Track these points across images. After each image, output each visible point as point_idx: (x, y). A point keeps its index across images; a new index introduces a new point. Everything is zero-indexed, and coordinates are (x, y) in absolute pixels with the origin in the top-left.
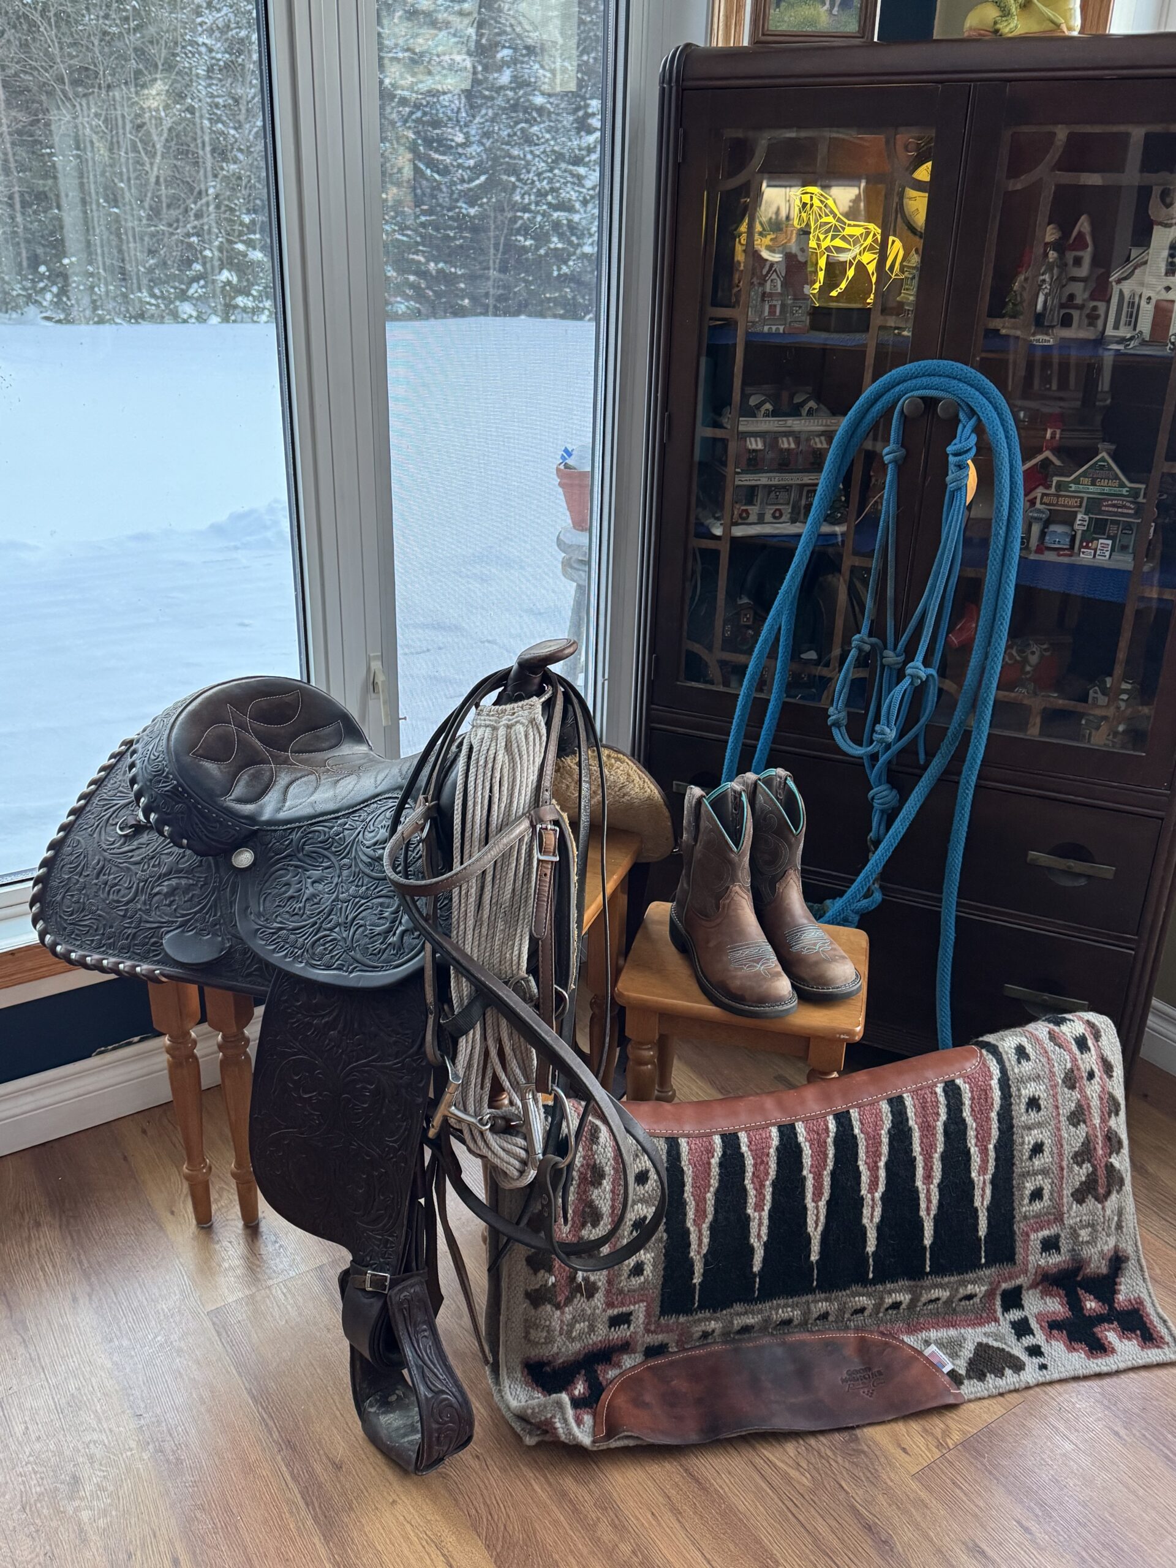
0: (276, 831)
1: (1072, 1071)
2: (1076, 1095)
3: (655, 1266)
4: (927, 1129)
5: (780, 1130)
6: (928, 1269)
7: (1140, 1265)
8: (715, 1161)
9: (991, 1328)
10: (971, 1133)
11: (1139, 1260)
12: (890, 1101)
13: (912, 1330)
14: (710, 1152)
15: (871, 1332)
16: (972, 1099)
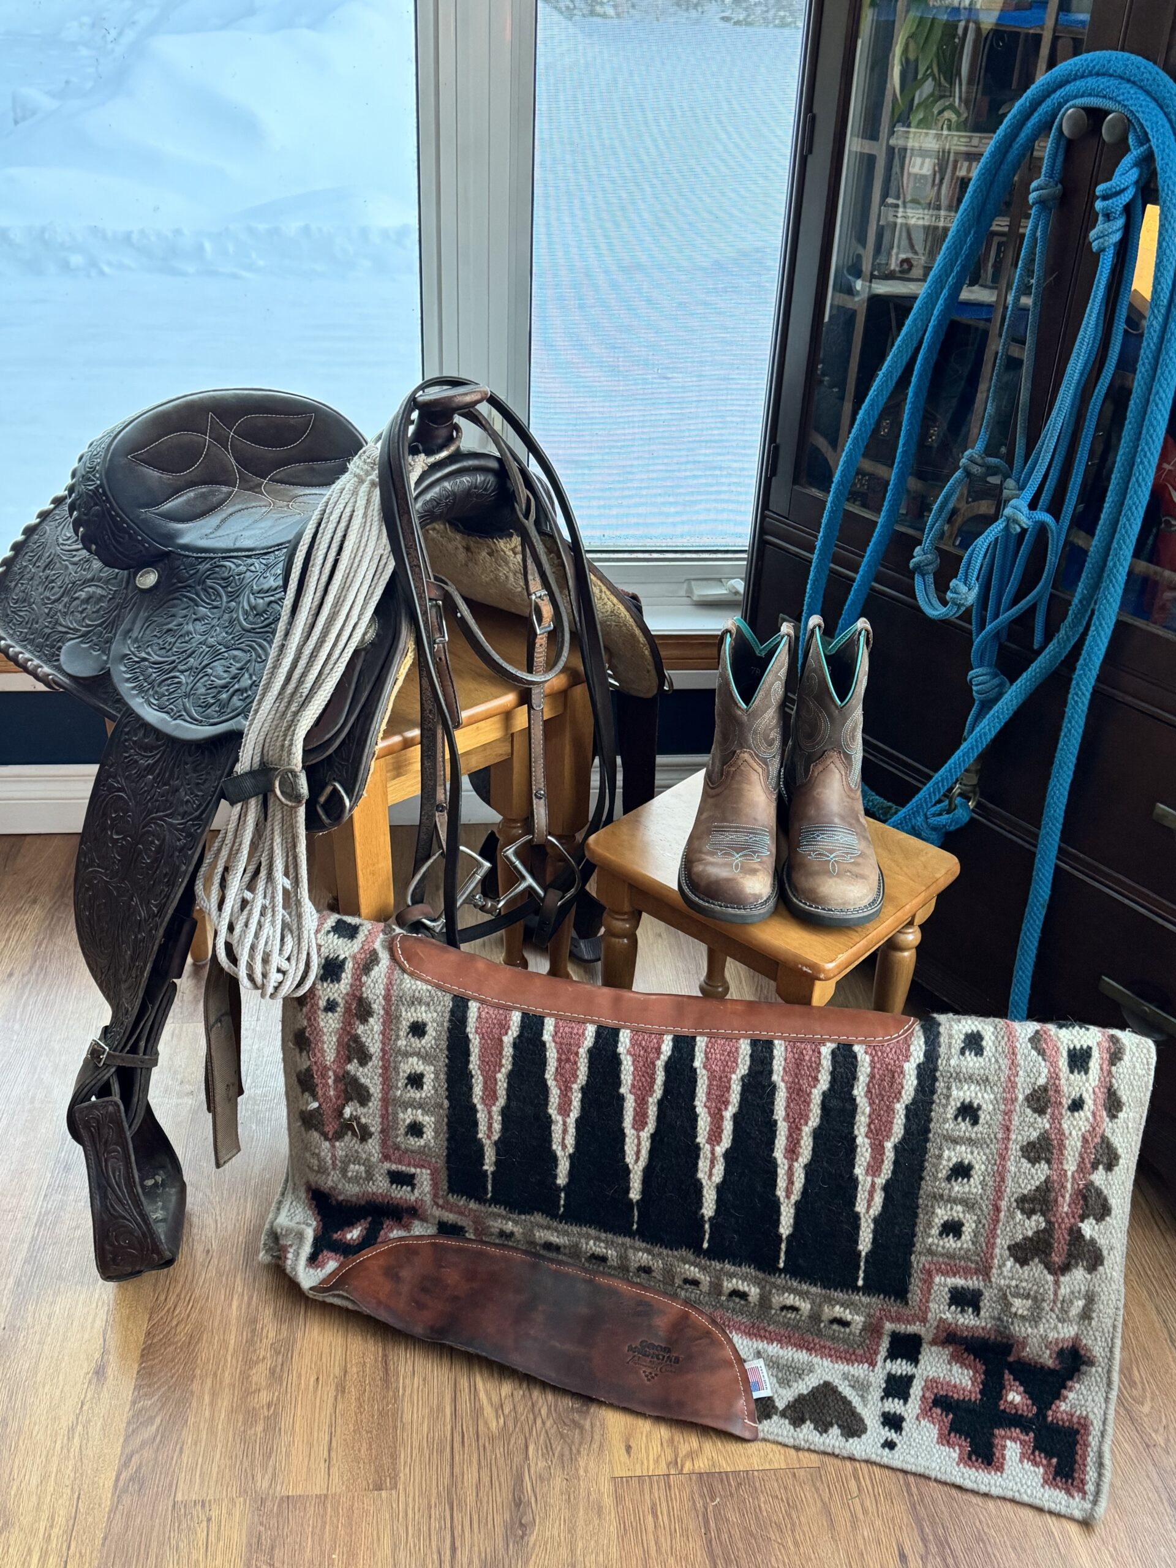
0: (188, 557)
1: (1045, 1089)
2: (1044, 1123)
3: (436, 1131)
4: (798, 1095)
6: (782, 1265)
7: (1109, 1378)
8: (508, 1040)
9: (859, 1370)
10: (862, 1121)
11: (1109, 1372)
12: (754, 1043)
14: (504, 1027)
16: (872, 1076)
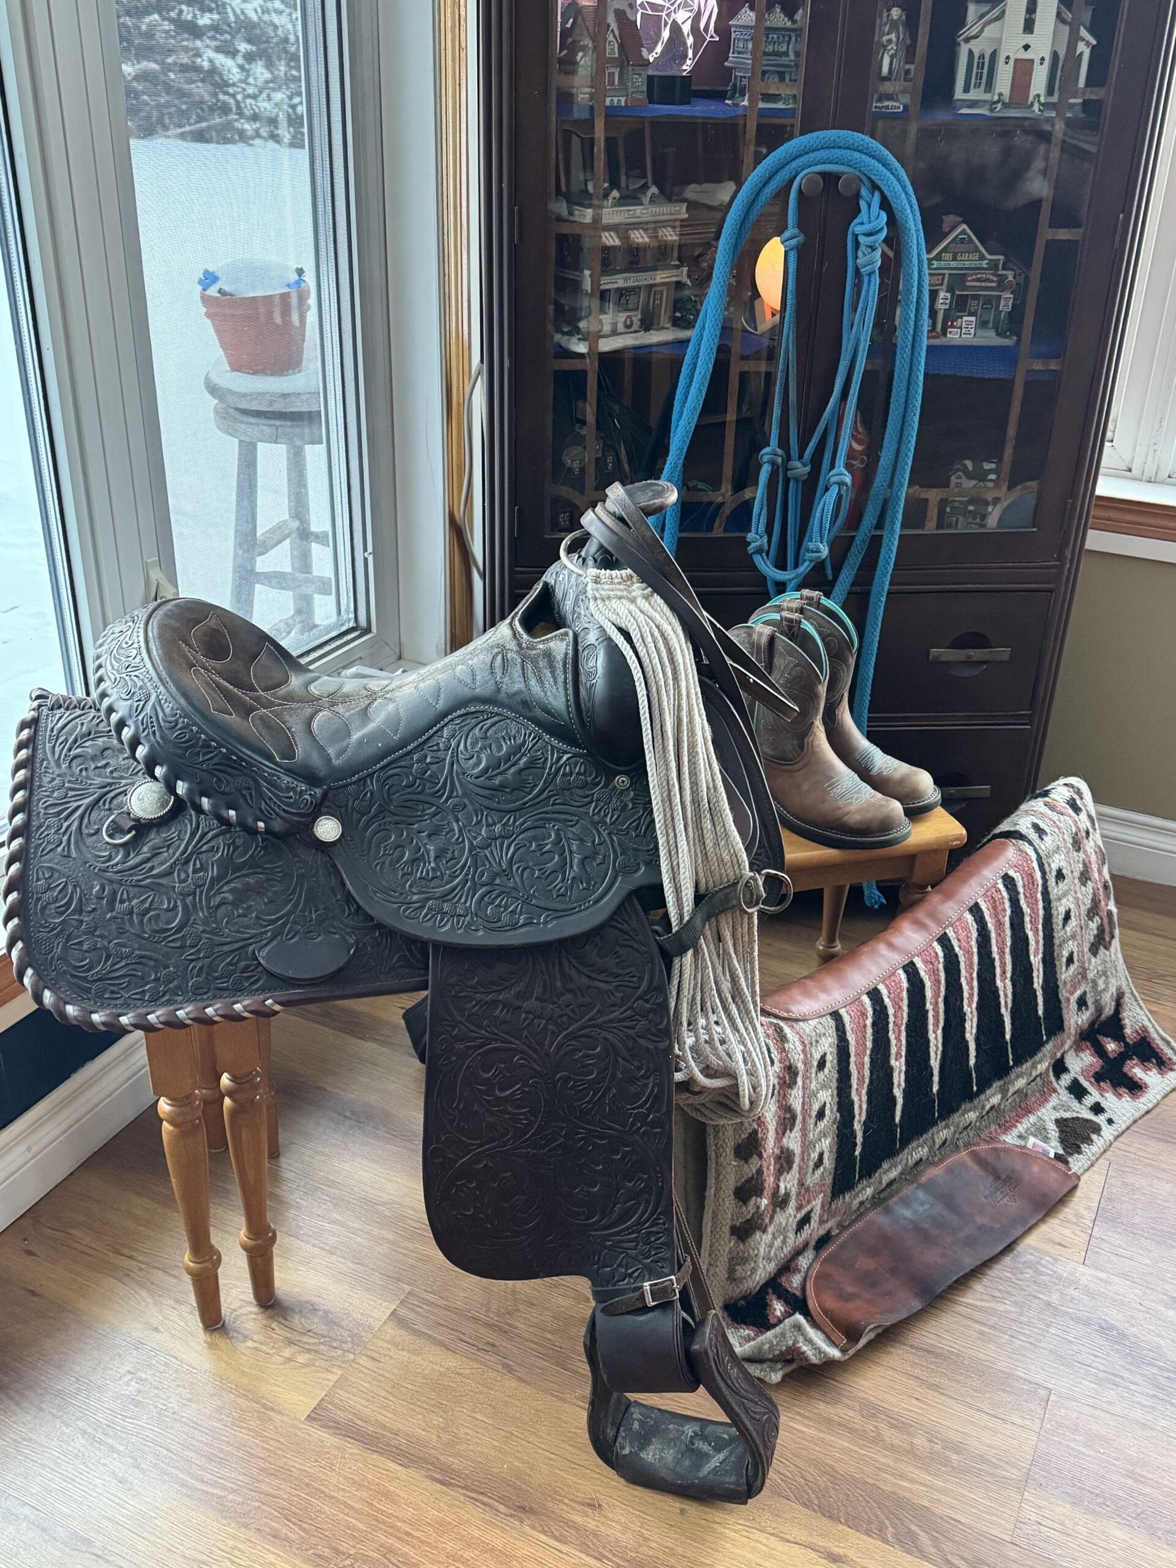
1: (1076, 834)
2: (1082, 855)
3: (831, 1152)
4: (999, 927)
5: (906, 971)
6: (1011, 1063)
7: (1134, 996)
8: (869, 1022)
9: (1054, 1101)
10: (1027, 919)
11: (1132, 993)
12: (971, 910)
13: (1006, 1128)
14: (864, 1014)
15: (978, 1144)
16: (1024, 886)
